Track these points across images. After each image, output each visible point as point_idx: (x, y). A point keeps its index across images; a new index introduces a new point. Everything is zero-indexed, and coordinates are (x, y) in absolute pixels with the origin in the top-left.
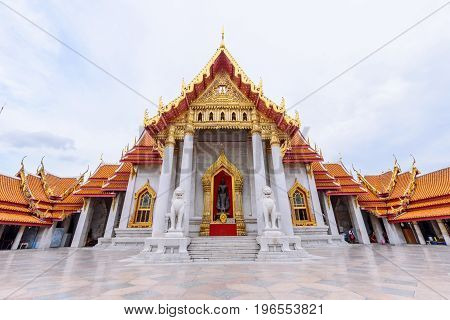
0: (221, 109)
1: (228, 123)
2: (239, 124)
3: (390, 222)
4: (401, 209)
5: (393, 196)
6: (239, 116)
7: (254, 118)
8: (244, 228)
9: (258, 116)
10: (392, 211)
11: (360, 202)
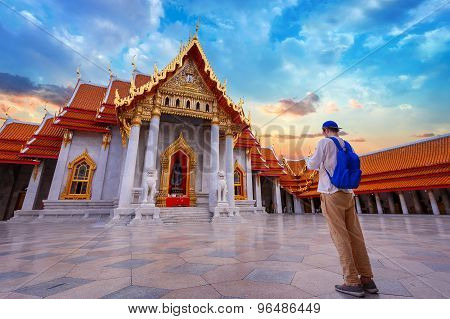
0: (187, 97)
1: (192, 111)
2: (202, 113)
3: (298, 197)
4: (306, 188)
5: (304, 178)
6: (203, 106)
7: (215, 110)
8: (194, 201)
9: (219, 109)
10: (301, 190)
11: (281, 182)
